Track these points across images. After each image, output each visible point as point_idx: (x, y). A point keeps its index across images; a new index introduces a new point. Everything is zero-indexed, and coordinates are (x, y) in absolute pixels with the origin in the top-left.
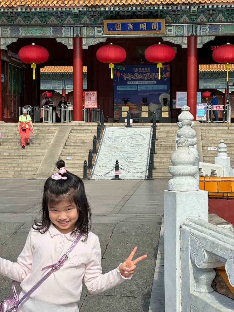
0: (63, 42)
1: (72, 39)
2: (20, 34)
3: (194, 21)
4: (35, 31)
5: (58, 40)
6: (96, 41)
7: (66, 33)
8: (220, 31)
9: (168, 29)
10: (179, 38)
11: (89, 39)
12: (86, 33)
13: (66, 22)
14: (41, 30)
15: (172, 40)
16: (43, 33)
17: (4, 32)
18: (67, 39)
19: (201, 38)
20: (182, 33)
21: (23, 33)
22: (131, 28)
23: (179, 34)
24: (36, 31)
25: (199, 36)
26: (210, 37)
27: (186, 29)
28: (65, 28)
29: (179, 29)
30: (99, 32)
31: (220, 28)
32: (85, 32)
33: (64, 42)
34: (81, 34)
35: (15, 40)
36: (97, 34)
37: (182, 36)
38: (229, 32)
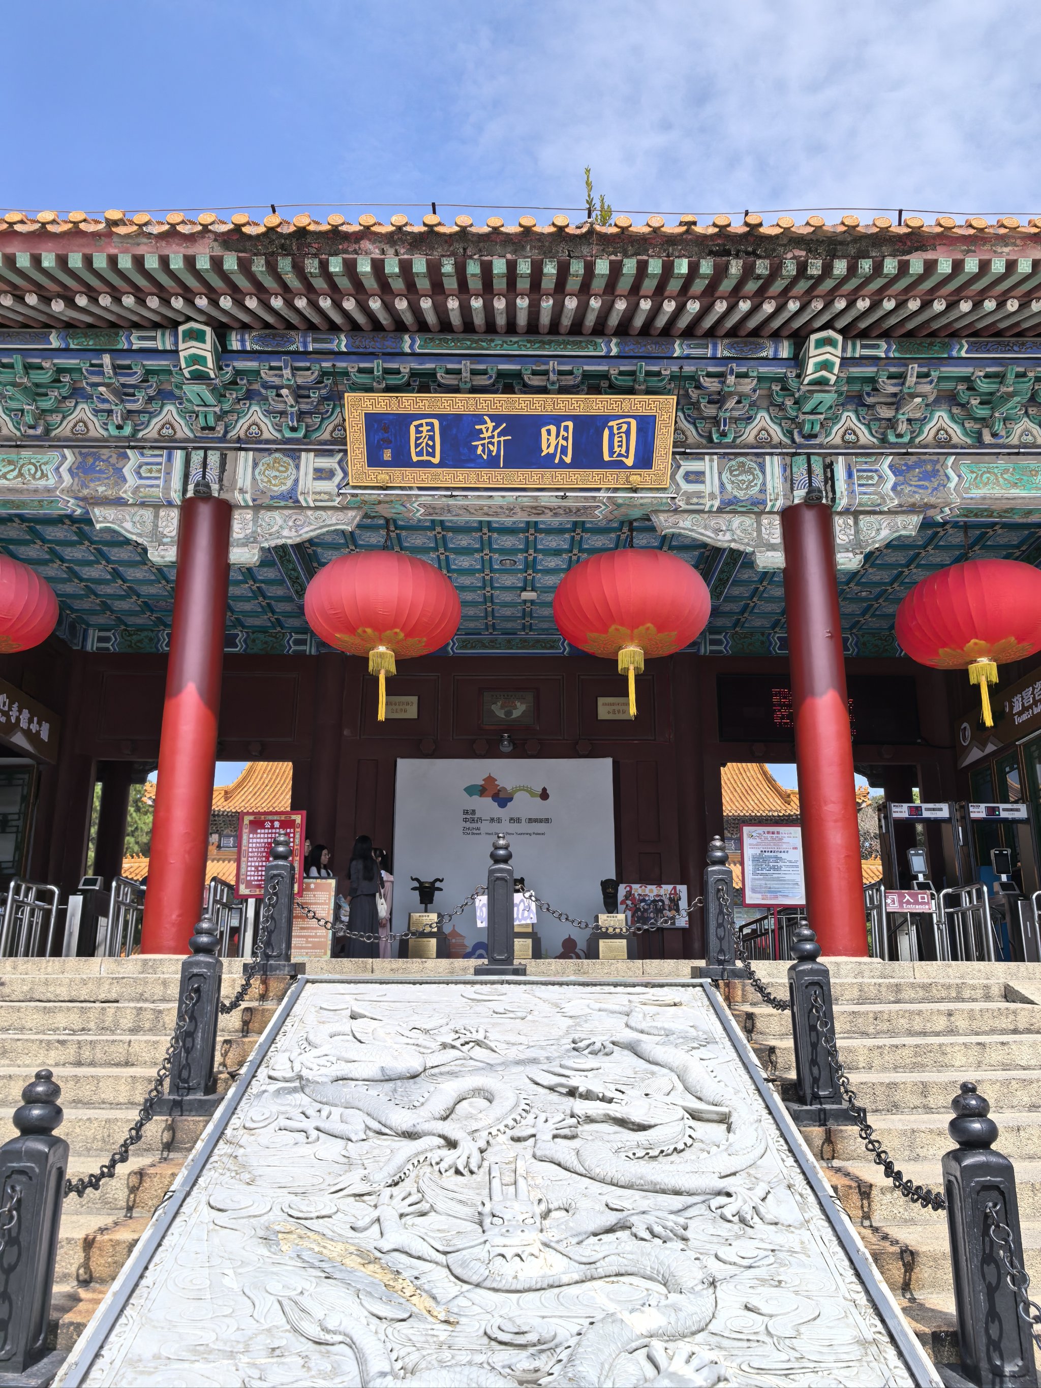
0: (128, 525)
1: (174, 513)
3: (815, 436)
5: (102, 517)
6: (302, 526)
7: (141, 478)
8: (952, 485)
9: (681, 472)
10: (737, 521)
11: (265, 515)
12: (254, 478)
13: (151, 431)
14: (10, 463)
15: (705, 528)
16: (21, 475)
18: (148, 514)
19: (851, 522)
20: (757, 488)
22: (494, 449)
23: (740, 494)
25: (846, 512)
26: (900, 520)
27: (778, 471)
28: (142, 455)
29: (744, 472)
30: (322, 474)
31: (950, 472)
32: (245, 473)
34: (225, 482)
36: (309, 489)
37: (756, 511)
38: (997, 492)
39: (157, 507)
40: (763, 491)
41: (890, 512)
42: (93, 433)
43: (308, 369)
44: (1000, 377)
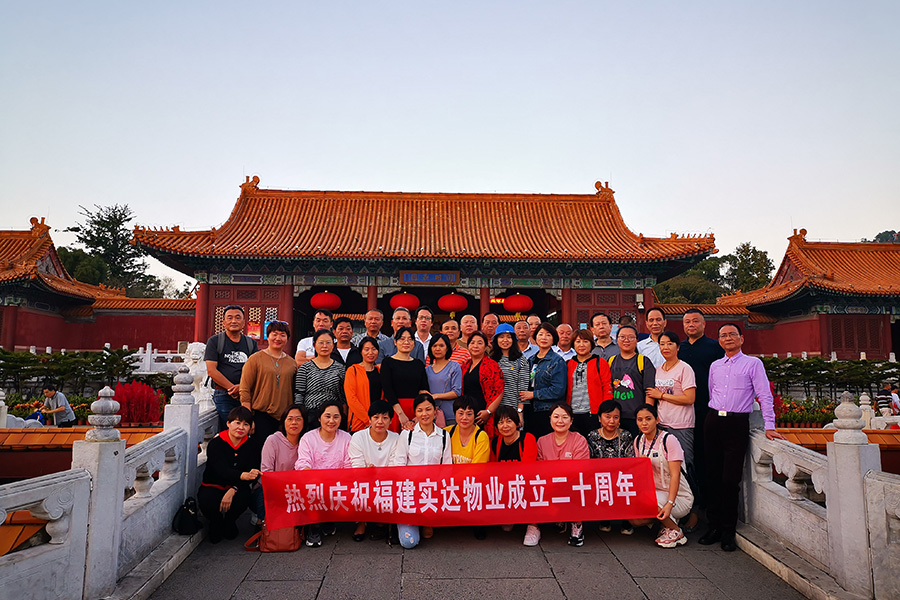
1: (367, 288)
2: (314, 282)
3: (486, 274)
5: (353, 288)
6: (390, 290)
7: (361, 282)
8: (511, 284)
9: (461, 281)
10: (472, 290)
11: (384, 288)
12: (382, 282)
13: (361, 272)
14: (336, 279)
15: (466, 291)
16: (338, 281)
17: (298, 279)
19: (494, 290)
20: (475, 285)
21: (317, 282)
24: (331, 279)
27: (480, 281)
28: (360, 277)
29: (473, 281)
30: (394, 281)
31: (512, 281)
34: (376, 283)
35: (309, 288)
36: (392, 284)
37: (476, 288)
38: (520, 285)
39: (363, 286)
42: (350, 272)
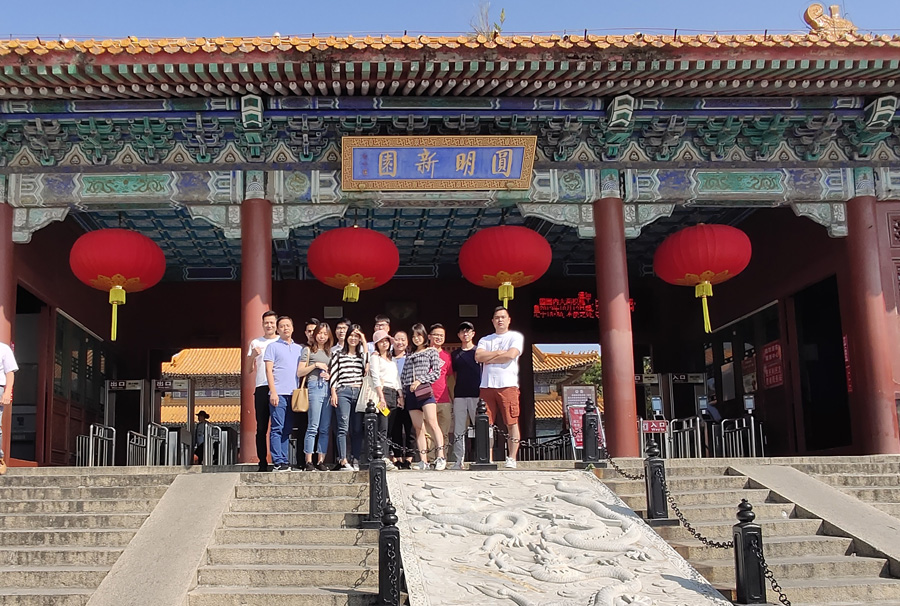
0: (211, 217)
1: (238, 209)
2: (75, 192)
3: (614, 157)
4: (121, 184)
5: (196, 211)
6: (313, 215)
7: (218, 188)
8: (693, 187)
9: (536, 179)
10: (568, 208)
12: (285, 187)
13: (220, 159)
14: (142, 181)
15: (549, 213)
17: (23, 187)
18: (222, 209)
21: (84, 191)
22: (428, 168)
23: (572, 193)
24: (126, 182)
25: (631, 202)
26: (661, 207)
30: (325, 184)
32: (280, 184)
33: (213, 216)
34: (268, 190)
35: (59, 215)
36: (318, 192)
37: (579, 202)
38: (719, 191)
39: (227, 205)
40: (584, 191)
41: (657, 202)
42: (186, 161)
43: (316, 120)
44: (723, 122)
